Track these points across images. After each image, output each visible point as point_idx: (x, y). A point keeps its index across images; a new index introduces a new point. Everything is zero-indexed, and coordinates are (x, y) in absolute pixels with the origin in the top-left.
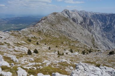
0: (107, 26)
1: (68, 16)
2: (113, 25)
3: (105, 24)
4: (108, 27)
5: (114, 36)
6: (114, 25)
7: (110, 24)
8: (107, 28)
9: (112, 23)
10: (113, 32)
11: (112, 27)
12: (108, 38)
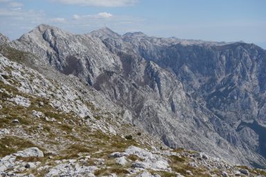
0: (218, 88)
1: (51, 50)
2: (236, 84)
3: (213, 80)
4: (222, 90)
5: (243, 123)
6: (240, 84)
7: (229, 81)
8: (218, 93)
9: (232, 76)
10: (240, 107)
11: (235, 90)
12: (218, 131)
